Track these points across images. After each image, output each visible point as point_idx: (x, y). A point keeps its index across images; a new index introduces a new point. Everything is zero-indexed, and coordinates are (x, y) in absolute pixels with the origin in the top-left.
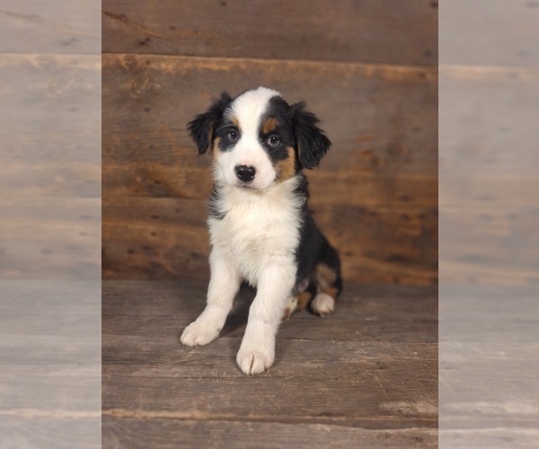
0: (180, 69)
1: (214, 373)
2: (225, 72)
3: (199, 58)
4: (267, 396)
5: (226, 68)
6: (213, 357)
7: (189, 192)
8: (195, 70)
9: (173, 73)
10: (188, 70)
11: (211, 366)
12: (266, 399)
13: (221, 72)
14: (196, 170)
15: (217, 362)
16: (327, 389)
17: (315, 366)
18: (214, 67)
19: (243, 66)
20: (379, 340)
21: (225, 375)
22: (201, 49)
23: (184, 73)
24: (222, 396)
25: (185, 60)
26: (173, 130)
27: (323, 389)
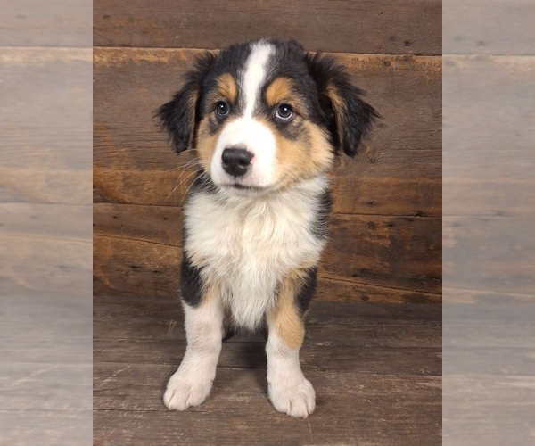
0: (115, 61)
1: (124, 405)
2: (165, 63)
3: (135, 49)
4: (175, 433)
5: (165, 59)
6: (129, 386)
7: (127, 197)
8: (131, 62)
9: (108, 66)
10: (124, 63)
11: (123, 397)
12: (173, 438)
13: (159, 64)
14: (135, 172)
15: (132, 392)
16: (246, 427)
17: (241, 399)
18: (152, 58)
19: (183, 57)
20: (324, 370)
21: (135, 408)
22: (137, 39)
23: (119, 65)
24: (124, 431)
25: (120, 51)
26: (108, 128)
27: (241, 427)
